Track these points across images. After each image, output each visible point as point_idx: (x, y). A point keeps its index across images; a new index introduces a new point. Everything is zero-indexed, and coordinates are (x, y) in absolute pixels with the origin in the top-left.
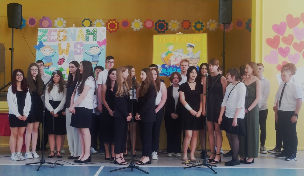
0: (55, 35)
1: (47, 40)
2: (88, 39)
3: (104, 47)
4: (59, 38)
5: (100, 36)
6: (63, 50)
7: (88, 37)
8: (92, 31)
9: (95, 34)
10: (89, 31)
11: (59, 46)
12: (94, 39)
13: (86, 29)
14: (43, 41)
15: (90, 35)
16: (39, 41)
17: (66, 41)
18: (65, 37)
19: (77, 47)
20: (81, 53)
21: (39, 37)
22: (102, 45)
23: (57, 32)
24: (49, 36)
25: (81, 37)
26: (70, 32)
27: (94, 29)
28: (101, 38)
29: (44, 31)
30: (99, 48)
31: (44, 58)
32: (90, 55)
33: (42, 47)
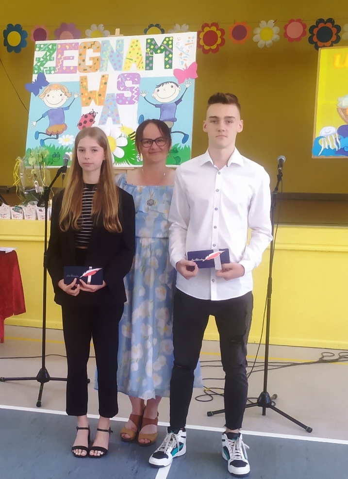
0: (73, 58)
1: (54, 69)
2: (151, 65)
3: (190, 84)
4: (82, 63)
5: (181, 54)
6: (91, 92)
7: (151, 59)
8: (163, 43)
9: (169, 51)
10: (156, 44)
11: (82, 83)
12: (165, 65)
13: (147, 40)
14: (45, 73)
15: (156, 53)
16: (36, 74)
17: (98, 71)
18: (98, 60)
19: (125, 86)
20: (133, 99)
21: (37, 62)
22: (186, 80)
23: (77, 49)
24: (60, 61)
25: (135, 59)
26: (109, 48)
27: (166, 38)
28: (182, 60)
29: (48, 47)
30: (178, 87)
31: (47, 113)
32: (156, 106)
33: (43, 87)
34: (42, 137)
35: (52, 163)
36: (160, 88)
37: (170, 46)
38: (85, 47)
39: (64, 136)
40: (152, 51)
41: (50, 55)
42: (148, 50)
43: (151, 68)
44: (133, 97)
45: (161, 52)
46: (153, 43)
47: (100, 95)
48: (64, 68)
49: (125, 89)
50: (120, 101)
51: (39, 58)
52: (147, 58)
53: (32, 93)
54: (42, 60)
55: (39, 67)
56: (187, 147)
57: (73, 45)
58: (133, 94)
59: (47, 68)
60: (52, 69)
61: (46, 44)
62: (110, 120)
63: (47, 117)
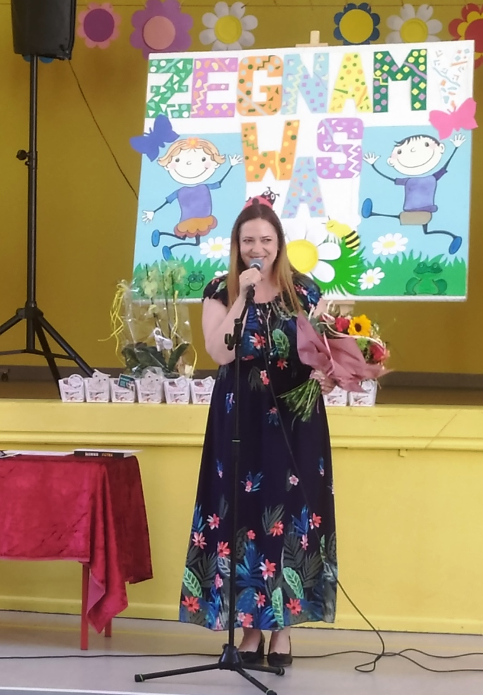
0: (227, 87)
1: (188, 105)
2: (383, 103)
3: (462, 140)
4: (245, 97)
5: (443, 83)
6: (265, 154)
7: (383, 91)
8: (407, 61)
9: (419, 76)
10: (392, 63)
11: (245, 136)
12: (413, 103)
13: (376, 53)
14: (170, 116)
15: (394, 79)
16: (152, 117)
17: (279, 113)
18: (277, 92)
19: (332, 143)
20: (351, 169)
21: (153, 94)
22: (454, 131)
23: (235, 70)
24: (201, 92)
25: (351, 91)
26: (299, 68)
27: (413, 51)
28: (446, 94)
29: (175, 66)
30: (439, 144)
31: (177, 194)
32: (397, 181)
33: (165, 143)
34: (166, 241)
35: (188, 294)
36: (404, 147)
37: (422, 68)
38: (250, 67)
39: (210, 240)
40: (385, 76)
41: (181, 82)
42: (379, 73)
43: (385, 109)
44: (349, 164)
45: (405, 78)
46: (388, 59)
47: (283, 160)
48: (210, 108)
49: (334, 148)
50: (325, 172)
51: (159, 88)
52: (377, 90)
53: (144, 156)
54: (163, 90)
55: (157, 104)
56: (460, 261)
57: (227, 62)
58: (350, 159)
59: (174, 106)
60: (184, 108)
61: (171, 60)
62: (304, 209)
63: (176, 202)
